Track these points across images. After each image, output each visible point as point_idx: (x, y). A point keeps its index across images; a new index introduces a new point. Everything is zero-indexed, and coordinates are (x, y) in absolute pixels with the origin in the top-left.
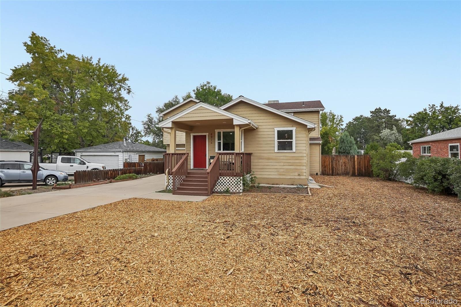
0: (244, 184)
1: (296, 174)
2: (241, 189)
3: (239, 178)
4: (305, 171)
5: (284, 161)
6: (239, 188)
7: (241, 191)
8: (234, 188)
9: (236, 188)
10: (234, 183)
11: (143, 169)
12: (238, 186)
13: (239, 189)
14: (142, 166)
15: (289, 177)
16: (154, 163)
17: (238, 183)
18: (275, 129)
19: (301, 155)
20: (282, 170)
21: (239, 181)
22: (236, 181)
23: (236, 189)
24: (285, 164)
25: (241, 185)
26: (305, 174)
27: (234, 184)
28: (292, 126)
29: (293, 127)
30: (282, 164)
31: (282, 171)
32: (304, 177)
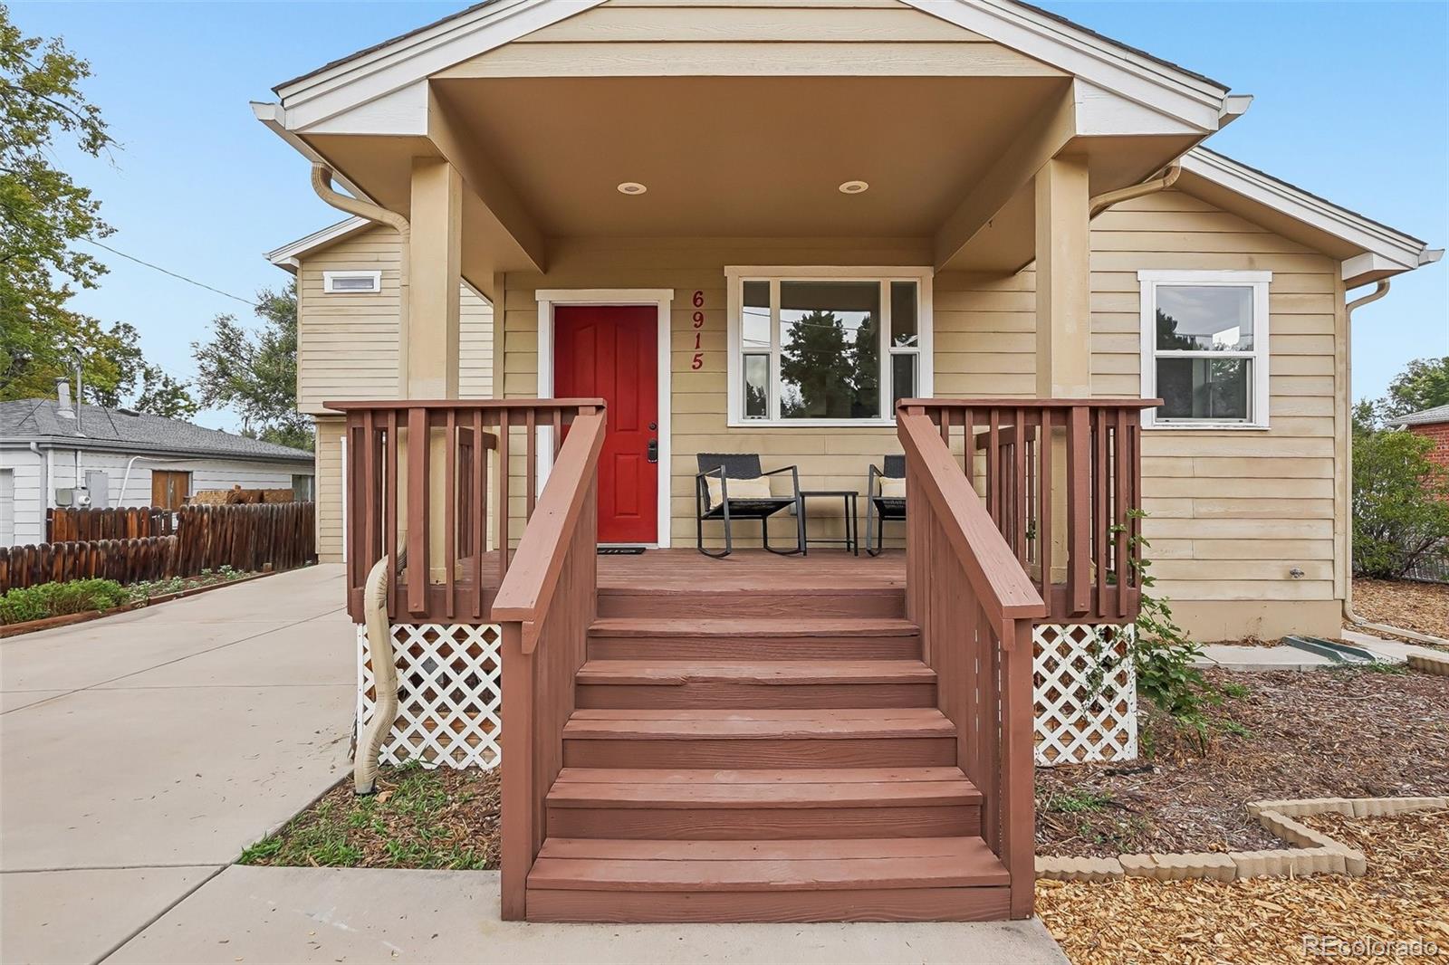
0: (1146, 688)
1: (1276, 571)
2: (1124, 738)
3: (1107, 635)
4: (1324, 551)
5: (1197, 488)
6: (1110, 723)
7: (1129, 752)
8: (1067, 723)
9: (1082, 724)
10: (1066, 679)
11: (172, 549)
12: (1096, 709)
13: (1109, 737)
14: (169, 531)
15: (1230, 593)
16: (246, 513)
17: (1094, 678)
18: (1142, 275)
19: (1299, 448)
20: (1185, 550)
21: (1107, 664)
22: (1079, 664)
23: (1081, 738)
24: (1204, 509)
25: (1128, 693)
26: (1325, 571)
27: (1067, 695)
28: (1251, 261)
29: (1251, 266)
30: (1187, 508)
31: (1187, 553)
32: (1323, 592)
